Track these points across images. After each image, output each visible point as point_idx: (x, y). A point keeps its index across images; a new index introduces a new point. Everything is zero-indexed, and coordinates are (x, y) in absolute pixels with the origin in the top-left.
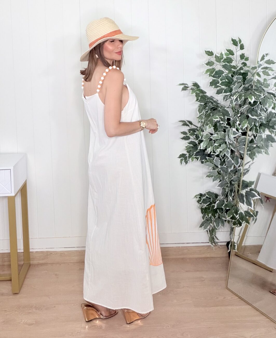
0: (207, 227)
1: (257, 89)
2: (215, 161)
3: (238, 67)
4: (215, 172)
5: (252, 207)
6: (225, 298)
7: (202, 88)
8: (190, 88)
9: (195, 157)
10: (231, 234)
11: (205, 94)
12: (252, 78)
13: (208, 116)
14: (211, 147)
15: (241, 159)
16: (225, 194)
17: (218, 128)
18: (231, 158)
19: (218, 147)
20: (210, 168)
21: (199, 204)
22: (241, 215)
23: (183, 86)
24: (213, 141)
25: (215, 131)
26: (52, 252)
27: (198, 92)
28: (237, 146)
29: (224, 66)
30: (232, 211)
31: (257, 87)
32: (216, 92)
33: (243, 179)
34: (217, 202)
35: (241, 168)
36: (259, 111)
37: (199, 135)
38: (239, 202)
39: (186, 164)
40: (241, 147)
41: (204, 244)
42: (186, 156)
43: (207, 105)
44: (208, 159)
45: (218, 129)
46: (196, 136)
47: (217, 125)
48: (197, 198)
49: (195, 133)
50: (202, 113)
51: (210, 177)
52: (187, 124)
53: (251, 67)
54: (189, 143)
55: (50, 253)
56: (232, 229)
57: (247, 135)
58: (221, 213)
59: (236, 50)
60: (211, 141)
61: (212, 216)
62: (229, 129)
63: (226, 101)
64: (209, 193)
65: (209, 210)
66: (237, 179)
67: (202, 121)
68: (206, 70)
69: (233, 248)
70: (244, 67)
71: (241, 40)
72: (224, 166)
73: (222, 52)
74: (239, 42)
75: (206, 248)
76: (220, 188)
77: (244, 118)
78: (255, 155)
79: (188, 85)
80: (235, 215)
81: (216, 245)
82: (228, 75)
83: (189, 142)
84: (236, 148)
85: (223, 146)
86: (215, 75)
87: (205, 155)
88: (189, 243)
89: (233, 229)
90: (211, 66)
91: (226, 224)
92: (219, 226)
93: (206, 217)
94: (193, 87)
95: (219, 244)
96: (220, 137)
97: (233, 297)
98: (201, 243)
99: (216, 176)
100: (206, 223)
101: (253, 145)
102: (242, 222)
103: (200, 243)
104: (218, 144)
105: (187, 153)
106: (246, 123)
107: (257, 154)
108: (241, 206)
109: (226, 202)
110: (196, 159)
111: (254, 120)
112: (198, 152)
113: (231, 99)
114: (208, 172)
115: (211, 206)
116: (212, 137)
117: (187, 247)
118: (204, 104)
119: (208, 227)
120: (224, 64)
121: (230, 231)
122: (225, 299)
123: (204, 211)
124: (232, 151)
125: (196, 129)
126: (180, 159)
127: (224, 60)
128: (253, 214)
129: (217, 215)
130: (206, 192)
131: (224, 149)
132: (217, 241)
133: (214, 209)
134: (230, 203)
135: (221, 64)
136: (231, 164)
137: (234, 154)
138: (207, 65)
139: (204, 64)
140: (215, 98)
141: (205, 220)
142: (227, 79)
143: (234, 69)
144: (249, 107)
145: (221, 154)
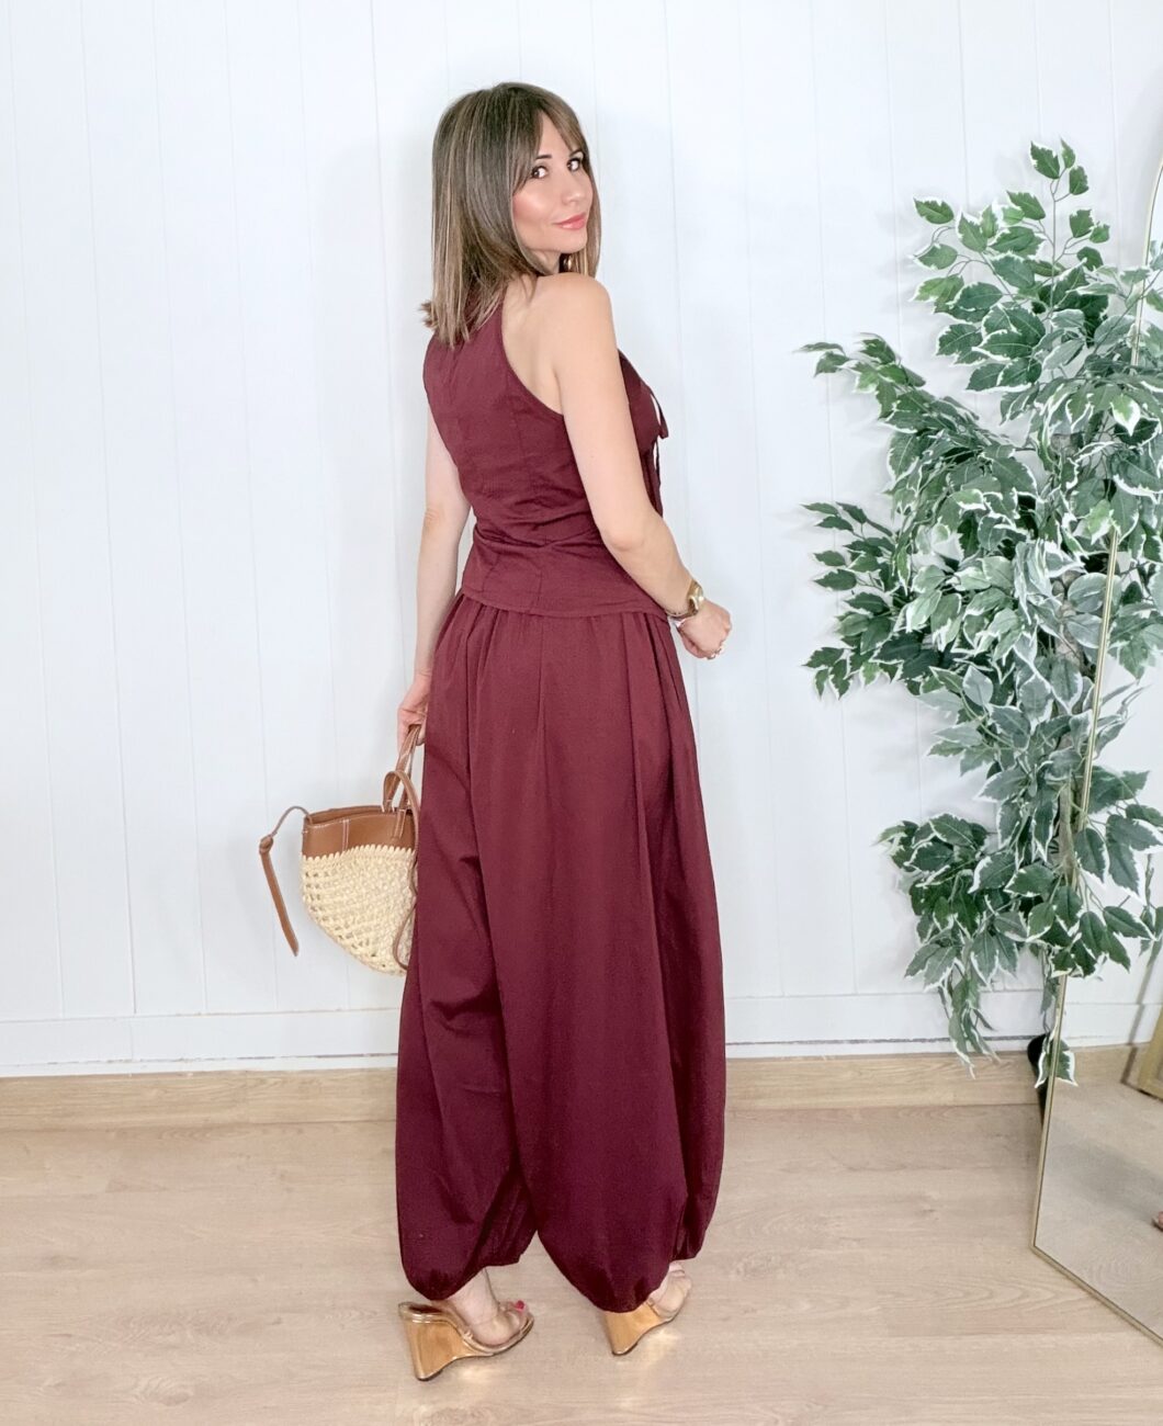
0: (940, 973)
1: (1150, 365)
2: (967, 683)
3: (1064, 269)
4: (969, 729)
5: (1137, 892)
6: (1026, 1294)
7: (906, 361)
8: (853, 364)
9: (881, 665)
10: (1050, 1006)
11: (918, 389)
12: (1128, 317)
13: (934, 488)
14: (949, 621)
15: (1083, 674)
16: (1019, 827)
17: (980, 540)
18: (1040, 671)
19: (983, 624)
20: (948, 714)
21: (902, 869)
22: (1092, 926)
23: (820, 355)
24: (960, 597)
25: (969, 549)
26: (264, 1077)
27: (888, 380)
28: (1066, 614)
29: (1001, 268)
30: (1051, 906)
31: (1148, 358)
32: (969, 382)
33: (1095, 763)
34: (983, 864)
35: (1087, 717)
36: (1160, 465)
37: (899, 572)
38: (1082, 870)
39: (841, 693)
40: (1084, 623)
41: (928, 1044)
42: (843, 657)
43: (930, 437)
44: (936, 675)
45: (978, 543)
46: (881, 574)
47: (976, 524)
48: (892, 841)
49: (880, 560)
50: (906, 470)
51: (946, 756)
52: (844, 518)
53: (1122, 273)
54: (852, 603)
55: (257, 1079)
56: (1052, 987)
57: (1111, 568)
58: (1001, 912)
59: (1053, 194)
60: (951, 597)
61: (960, 924)
62: (1028, 540)
63: (1012, 418)
64: (945, 822)
65: (947, 896)
66: (1069, 762)
67: (910, 510)
68: (922, 284)
69: (1060, 1070)
70: (1090, 269)
71: (1076, 153)
72: (1008, 706)
73: (989, 210)
74: (1065, 159)
75: (939, 1065)
76: (995, 801)
77: (1097, 492)
78: (1145, 656)
79: (845, 350)
80: (1062, 923)
81: (984, 1055)
82: (1019, 305)
83: (854, 597)
84: (1062, 627)
85: (1005, 617)
86: (962, 308)
87: (923, 655)
88: (863, 1041)
89: (1058, 984)
90: (943, 268)
91: (1025, 957)
92: (994, 971)
93: (936, 931)
94: (867, 359)
95: (995, 1046)
96: (988, 578)
97: (1061, 1289)
98: (915, 1040)
99: (975, 749)
100: (934, 955)
101: (1135, 613)
102: (1097, 957)
103: (909, 1041)
104: (980, 607)
105: (843, 645)
106: (1103, 515)
107: (1155, 651)
108: (1088, 883)
109: (1021, 867)
110: (887, 674)
111: (1139, 502)
112: (894, 643)
113: (1034, 412)
114: (938, 734)
115: (954, 879)
116: (952, 581)
117: (855, 1061)
118: (915, 431)
119: (945, 976)
120: (1002, 256)
121: (1041, 987)
122: (1027, 1300)
123: (926, 900)
124: (1043, 638)
125: (885, 542)
126: (813, 672)
127: (999, 241)
128: (1145, 922)
129: (982, 918)
130: (933, 818)
131: (1009, 632)
132: (983, 1032)
133: (971, 896)
134: (1037, 871)
135: (988, 257)
136: (1042, 697)
137: (1054, 652)
138: (925, 264)
139: (911, 257)
140: (963, 405)
141: (931, 943)
142: (1016, 325)
143: (1047, 276)
144: (1116, 449)
145: (996, 651)
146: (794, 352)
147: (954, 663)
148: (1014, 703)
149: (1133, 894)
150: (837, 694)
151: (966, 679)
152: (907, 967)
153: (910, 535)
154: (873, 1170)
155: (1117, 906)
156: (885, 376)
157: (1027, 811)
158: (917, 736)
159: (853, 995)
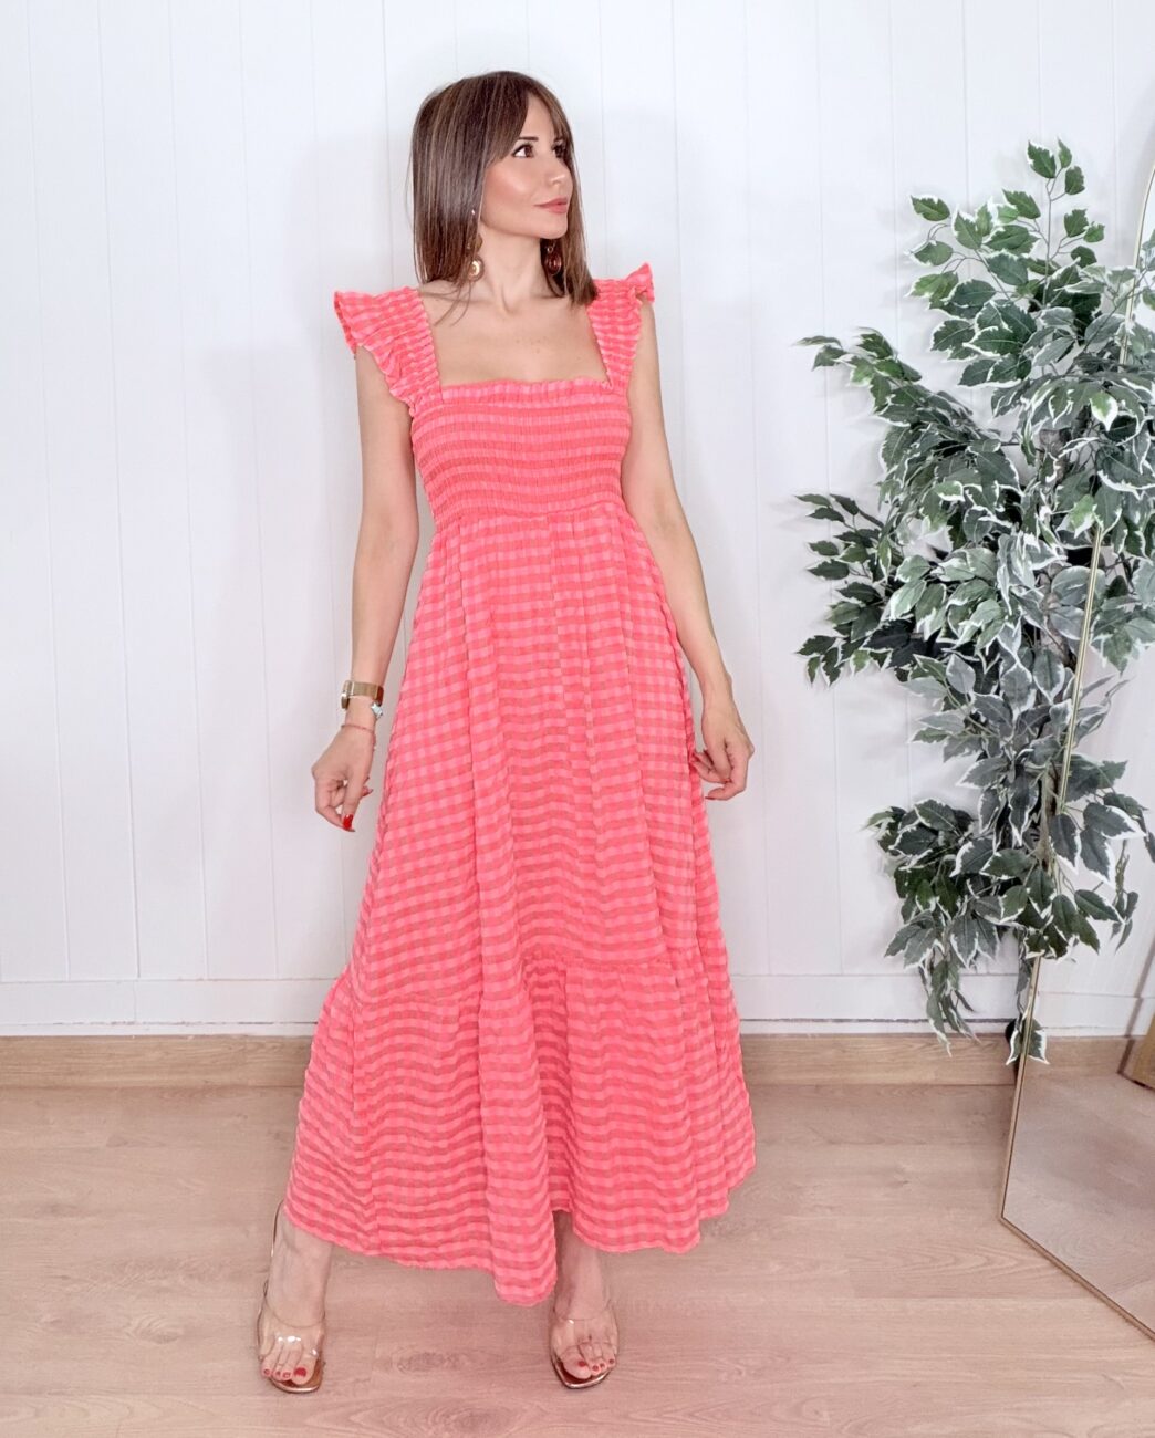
0: (920, 953)
1: (1137, 363)
3: (1059, 267)
4: (952, 717)
5: (1107, 876)
6: (989, 1262)
7: (903, 356)
8: (848, 357)
9: (872, 654)
10: (1024, 987)
11: (915, 383)
12: (1117, 316)
13: (921, 478)
14: (934, 611)
15: (1066, 666)
16: (997, 812)
17: (966, 532)
18: (1022, 661)
19: (966, 614)
20: (936, 701)
21: (888, 853)
22: (1063, 907)
23: (818, 348)
24: (945, 587)
25: (957, 541)
26: (262, 1042)
27: (883, 374)
28: (1051, 606)
29: (995, 266)
30: (1024, 889)
31: (1135, 357)
32: (962, 377)
33: (1073, 753)
34: (965, 849)
35: (1066, 706)
36: (1143, 462)
37: (881, 561)
38: (1056, 856)
39: (832, 680)
40: (1070, 615)
41: (910, 1024)
42: (834, 646)
43: (922, 430)
44: (920, 663)
46: (871, 564)
47: (962, 517)
48: (879, 826)
49: (871, 551)
50: (896, 464)
51: (931, 742)
52: (835, 509)
53: (1110, 272)
54: (845, 593)
55: (256, 1043)
56: (1027, 968)
57: (1095, 561)
58: (981, 896)
59: (1049, 194)
60: (935, 588)
61: (942, 908)
62: (1013, 533)
63: (1001, 413)
64: (930, 808)
65: (930, 879)
66: (1050, 750)
67: (897, 500)
68: (918, 281)
69: (1031, 1049)
70: (1082, 267)
71: (1072, 152)
72: (992, 695)
73: (986, 205)
74: (1061, 160)
75: (919, 1045)
76: (977, 787)
77: (1081, 488)
78: (1129, 649)
79: (843, 344)
80: (1035, 905)
81: (962, 1035)
82: (1013, 303)
83: (846, 586)
84: (1046, 619)
85: (988, 608)
86: (956, 304)
87: (911, 644)
88: (849, 1021)
89: (1033, 965)
90: (938, 264)
91: (1009, 941)
92: (974, 953)
93: (918, 912)
94: (863, 353)
95: (976, 1028)
96: (972, 569)
97: (1025, 1258)
98: (899, 1021)
99: (957, 737)
100: (915, 935)
101: (1119, 607)
102: (1068, 938)
103: (892, 1021)
104: (963, 597)
105: (836, 634)
106: (1086, 510)
107: (1138, 645)
108: (1063, 869)
109: (998, 850)
110: (876, 662)
111: (1122, 498)
112: (884, 632)
113: (1020, 408)
114: (924, 720)
115: (937, 864)
116: (938, 571)
117: (839, 1039)
118: (908, 425)
119: (927, 955)
120: (997, 253)
121: (1017, 971)
122: (996, 1266)
123: (910, 884)
124: (1030, 633)
125: (875, 533)
126: (807, 659)
127: (995, 239)
128: (1116, 907)
129: (962, 901)
130: (918, 803)
131: (992, 621)
132: (965, 1014)
133: (953, 879)
134: (1012, 854)
135: (983, 255)
136: (1023, 686)
137: (1039, 643)
138: (921, 260)
139: (907, 253)
140: (957, 399)
141: (913, 924)
142: (1007, 322)
143: (1044, 274)
144: (1102, 445)
145: (979, 640)
146: (794, 345)
147: (943, 653)
148: (997, 693)
149: (1103, 878)
150: (828, 681)
151: (948, 667)
152: (888, 947)
153: (894, 525)
154: (854, 1143)
155: (1091, 890)
156: (881, 370)
157: (1006, 796)
158: (907, 724)
159: (838, 975)
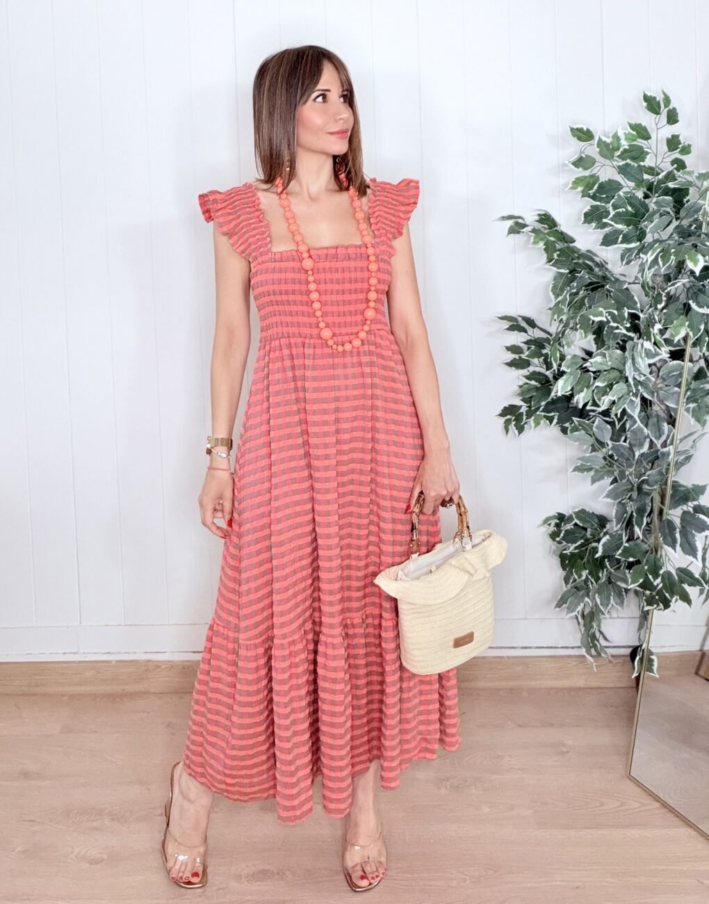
0: (576, 606)
3: (663, 171)
4: (596, 456)
5: (697, 559)
6: (623, 804)
7: (564, 227)
8: (530, 228)
9: (545, 416)
10: (643, 628)
11: (571, 245)
12: (701, 202)
13: (576, 306)
14: (585, 389)
15: (668, 424)
16: (626, 518)
17: (605, 339)
18: (641, 421)
19: (606, 391)
20: (585, 447)
21: (555, 542)
22: (669, 579)
23: (510, 223)
24: (592, 374)
25: (599, 345)
26: (159, 664)
27: (552, 239)
28: (659, 386)
29: (623, 170)
30: (643, 567)
32: (601, 241)
33: (673, 479)
34: (604, 540)
35: (669, 450)
37: (552, 359)
38: (666, 547)
39: (520, 433)
40: (670, 390)
41: (569, 650)
42: (521, 411)
43: (576, 275)
44: (577, 423)
45: (604, 342)
46: (544, 360)
47: (603, 330)
48: (549, 525)
49: (544, 351)
50: (561, 296)
51: (583, 473)
52: (522, 325)
53: (696, 174)
54: (527, 377)
55: (155, 665)
56: (645, 616)
57: (687, 357)
58: (615, 570)
59: (656, 124)
60: (586, 375)
61: (590, 577)
62: (635, 340)
63: (627, 263)
64: (582, 514)
65: (582, 559)
66: (658, 478)
67: (562, 320)
68: (574, 180)
69: (647, 668)
70: (678, 171)
71: (671, 98)
72: (621, 443)
73: (617, 132)
74: (664, 103)
75: (576, 663)
76: (612, 501)
77: (678, 311)
78: (707, 412)
79: (526, 220)
80: (650, 577)
81: (602, 656)
82: (634, 194)
83: (528, 373)
84: (656, 394)
85: (620, 388)
86: (598, 195)
87: (570, 410)
88: (530, 648)
89: (648, 614)
90: (586, 169)
91: (630, 597)
92: (610, 606)
93: (575, 580)
94: (539, 226)
95: (610, 652)
96: (610, 363)
97: (645, 801)
98: (562, 647)
99: (600, 470)
100: (573, 595)
101: (702, 386)
102: (672, 598)
103: (558, 648)
104: (604, 381)
105: (522, 403)
106: (682, 325)
108: (668, 553)
110: (548, 422)
111: (705, 317)
112: (554, 402)
113: (640, 260)
114: (579, 459)
115: (587, 549)
116: (588, 364)
117: (524, 659)
118: (568, 271)
119: (580, 608)
120: (624, 162)
121: (638, 616)
122: (623, 808)
123: (569, 562)
124: (644, 401)
125: (548, 341)
126: (503, 419)
127: (622, 153)
128: (702, 578)
129: (603, 573)
130: (575, 511)
131: (622, 396)
132: (603, 643)
133: (597, 559)
134: (636, 545)
135: (615, 163)
136: (642, 437)
137: (651, 410)
138: (576, 167)
139: (567, 162)
140: (598, 254)
141: (572, 588)
142: (630, 206)
143: (652, 175)
144: (691, 284)
145: (614, 408)
146: (494, 221)
147: (590, 415)
148: (625, 441)
149: (694, 560)
150: (517, 433)
151: (595, 425)
152: (556, 603)
153: (560, 336)
154: (534, 727)
155: (685, 567)
156: (550, 236)
157: (631, 507)
158: (567, 460)
159: (524, 619)
